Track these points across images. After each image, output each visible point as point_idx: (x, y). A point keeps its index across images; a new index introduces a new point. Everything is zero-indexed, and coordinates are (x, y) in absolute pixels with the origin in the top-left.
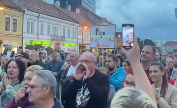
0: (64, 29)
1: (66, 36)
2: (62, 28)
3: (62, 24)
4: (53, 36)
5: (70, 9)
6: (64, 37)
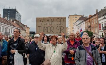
0: (10, 29)
1: (11, 32)
2: (9, 29)
3: (9, 27)
4: (5, 33)
5: (11, 21)
6: (9, 33)
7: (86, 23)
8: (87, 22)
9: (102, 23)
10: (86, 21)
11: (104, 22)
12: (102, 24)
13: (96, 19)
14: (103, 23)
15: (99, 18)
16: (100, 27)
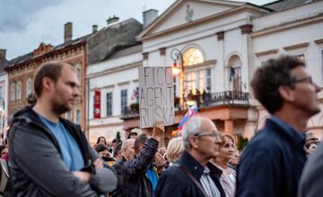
7: (13, 81)
8: (22, 79)
9: (106, 87)
10: (17, 74)
11: (120, 84)
12: (109, 91)
13: (78, 66)
14: (112, 86)
15: (94, 62)
16: (97, 106)
